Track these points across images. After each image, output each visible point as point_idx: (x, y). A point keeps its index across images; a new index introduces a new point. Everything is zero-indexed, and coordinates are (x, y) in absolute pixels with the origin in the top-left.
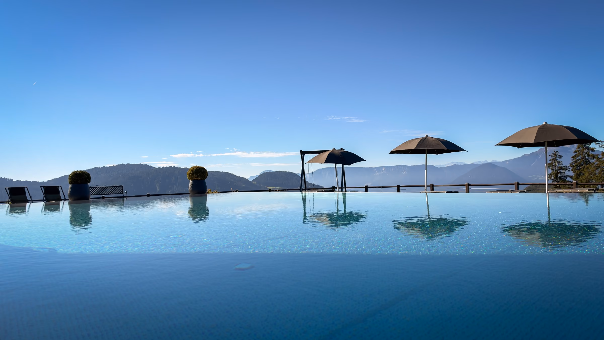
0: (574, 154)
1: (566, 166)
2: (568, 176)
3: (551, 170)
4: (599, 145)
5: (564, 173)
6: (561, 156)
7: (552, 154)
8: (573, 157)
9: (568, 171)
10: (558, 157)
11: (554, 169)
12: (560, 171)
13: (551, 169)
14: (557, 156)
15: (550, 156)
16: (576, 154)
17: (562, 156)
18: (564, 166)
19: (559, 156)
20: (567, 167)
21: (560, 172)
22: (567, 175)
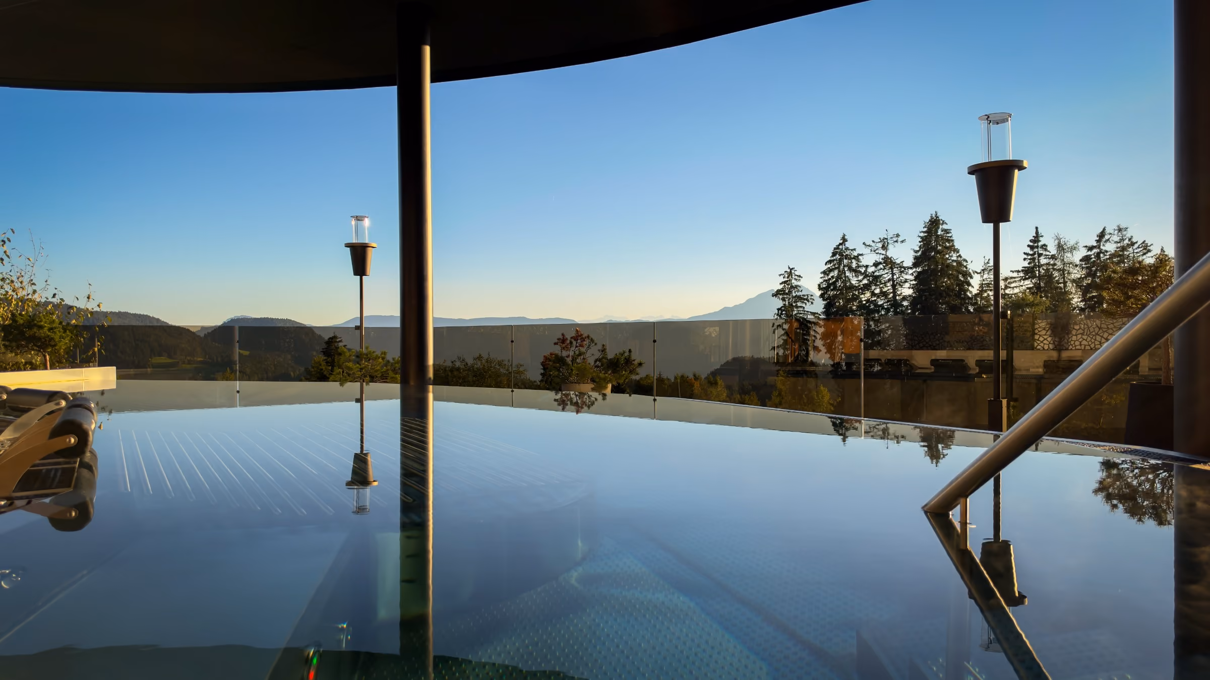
0: (825, 268)
1: (807, 295)
2: (811, 312)
3: (781, 301)
4: (870, 248)
5: (804, 308)
6: (799, 276)
7: (785, 272)
8: (824, 272)
9: (810, 303)
10: (795, 279)
11: (787, 299)
12: (797, 305)
13: (782, 299)
14: (794, 276)
15: (782, 277)
16: (829, 266)
17: (802, 277)
18: (804, 295)
19: (796, 277)
20: (810, 297)
21: (797, 307)
22: (808, 312)
